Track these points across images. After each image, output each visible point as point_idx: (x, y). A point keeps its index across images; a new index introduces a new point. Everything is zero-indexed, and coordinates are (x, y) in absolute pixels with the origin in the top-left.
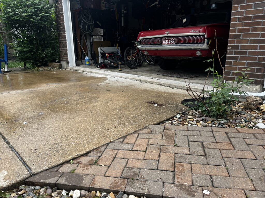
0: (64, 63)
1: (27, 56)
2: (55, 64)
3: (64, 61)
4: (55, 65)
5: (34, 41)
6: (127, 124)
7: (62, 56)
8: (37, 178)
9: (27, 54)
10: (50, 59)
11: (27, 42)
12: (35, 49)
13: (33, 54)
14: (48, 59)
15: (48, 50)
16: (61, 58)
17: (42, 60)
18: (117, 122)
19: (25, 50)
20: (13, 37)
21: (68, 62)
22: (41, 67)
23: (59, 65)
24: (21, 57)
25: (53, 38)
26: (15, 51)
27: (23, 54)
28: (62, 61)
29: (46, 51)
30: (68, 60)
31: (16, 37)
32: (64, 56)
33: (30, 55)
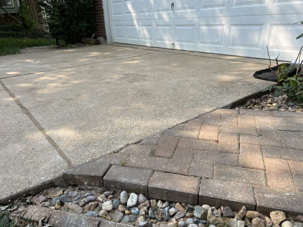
0: (101, 39)
1: (60, 31)
2: (90, 40)
3: (101, 36)
4: (91, 42)
5: (66, 11)
6: (187, 106)
7: (98, 30)
8: (78, 170)
9: (59, 29)
10: (85, 34)
11: (58, 13)
12: (68, 22)
13: (66, 28)
14: (83, 34)
15: (82, 23)
16: (97, 33)
17: (76, 36)
18: (173, 104)
19: (56, 23)
20: (42, 7)
21: (106, 37)
22: (75, 44)
23: (95, 41)
24: (52, 32)
25: (88, 8)
26: (45, 26)
27: (54, 29)
28: (99, 36)
29: (80, 24)
30: (106, 35)
31: (45, 7)
32: (101, 30)
33: (63, 30)
